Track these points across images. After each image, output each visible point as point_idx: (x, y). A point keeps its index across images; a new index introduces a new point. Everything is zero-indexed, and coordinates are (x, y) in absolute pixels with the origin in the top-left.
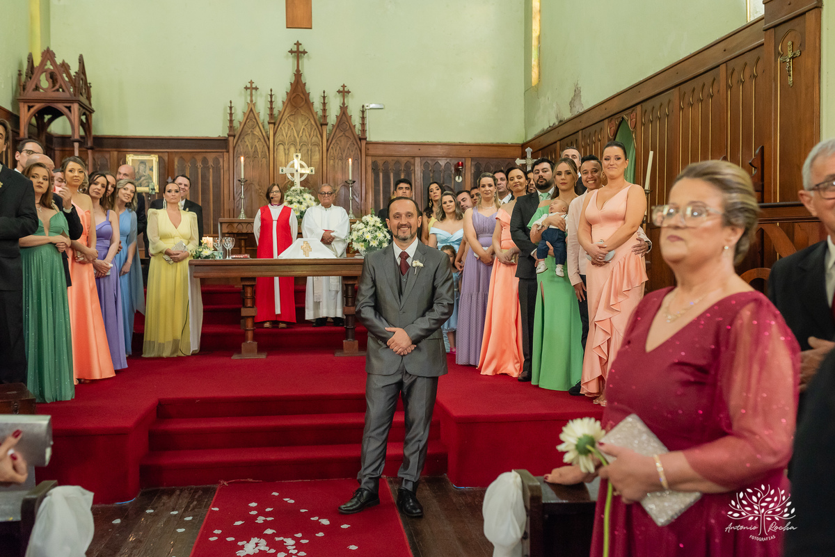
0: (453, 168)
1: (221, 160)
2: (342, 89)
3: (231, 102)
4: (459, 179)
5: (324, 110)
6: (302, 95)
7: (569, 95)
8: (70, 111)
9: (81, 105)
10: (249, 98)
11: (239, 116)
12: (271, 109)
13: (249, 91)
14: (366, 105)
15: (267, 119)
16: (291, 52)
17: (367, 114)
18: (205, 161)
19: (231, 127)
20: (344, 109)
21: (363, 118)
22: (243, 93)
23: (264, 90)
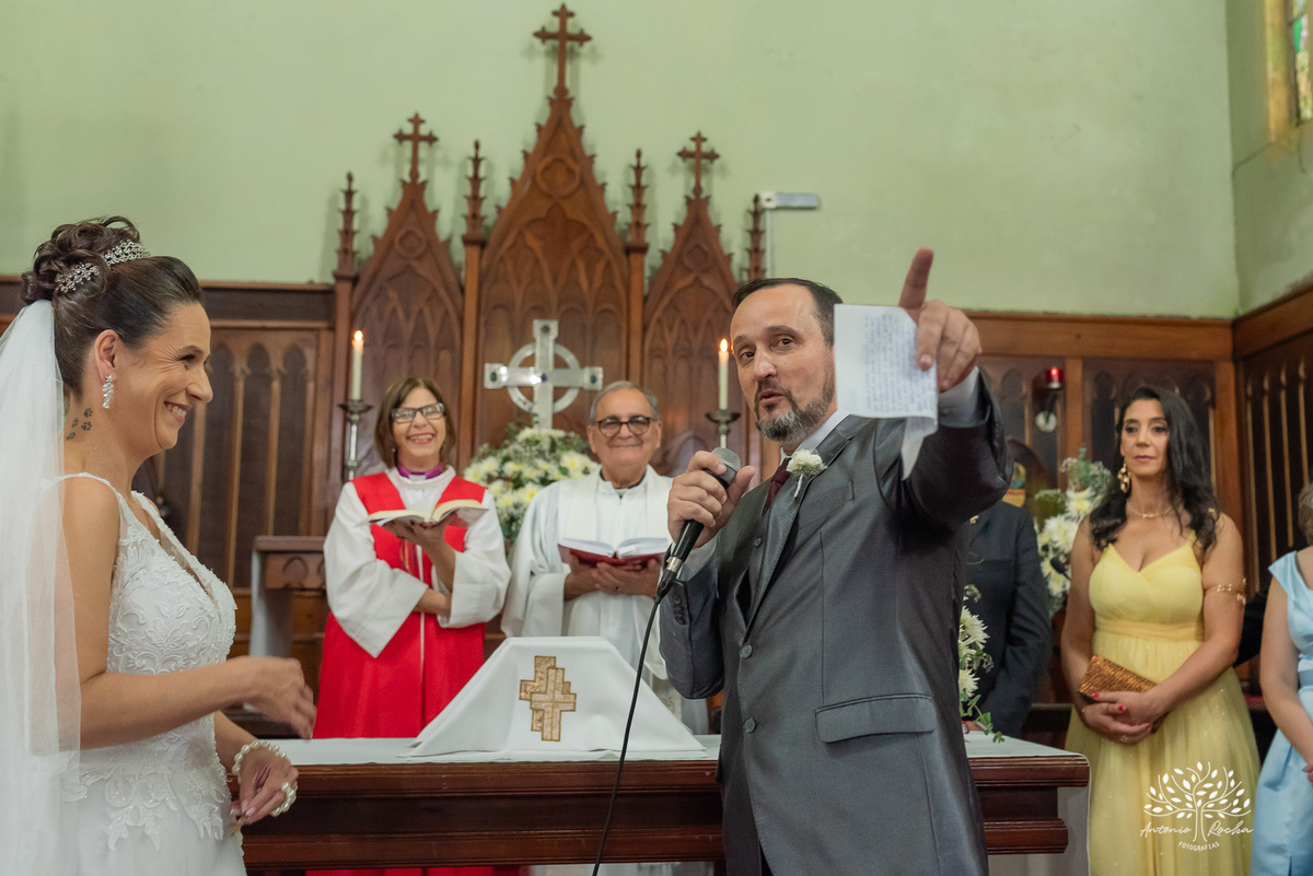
0: (1026, 389)
1: (309, 354)
2: (692, 147)
3: (350, 178)
4: (1047, 423)
5: (638, 207)
6: (570, 161)
10: (407, 168)
11: (374, 220)
12: (475, 200)
13: (408, 145)
14: (764, 196)
15: (462, 228)
16: (542, 35)
17: (770, 222)
18: (258, 355)
19: (346, 252)
20: (697, 205)
21: (756, 233)
22: (392, 153)
23: (454, 147)
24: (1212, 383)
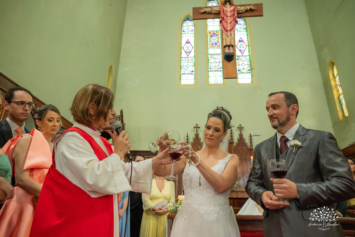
2: (239, 127)
3: (187, 134)
5: (232, 136)
10: (196, 132)
11: (191, 140)
13: (196, 128)
14: (251, 134)
17: (253, 138)
20: (241, 136)
21: (251, 140)
22: (193, 130)
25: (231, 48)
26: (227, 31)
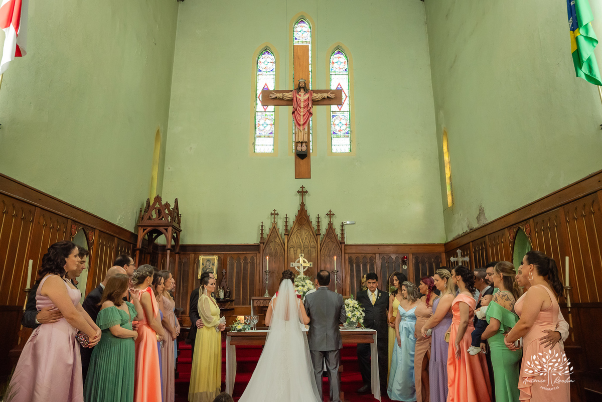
0: (400, 260)
1: (255, 258)
2: (329, 213)
3: (262, 223)
4: (405, 267)
5: (318, 226)
6: (305, 217)
7: (476, 213)
8: (167, 231)
9: (174, 227)
10: (273, 220)
11: (267, 231)
12: (286, 226)
13: (273, 215)
14: (344, 222)
15: (284, 232)
16: (298, 192)
17: (345, 227)
18: (245, 259)
19: (262, 238)
20: (330, 225)
21: (342, 230)
22: (270, 217)
23: (282, 215)
24: (441, 258)
25: (304, 144)
26: (299, 125)
